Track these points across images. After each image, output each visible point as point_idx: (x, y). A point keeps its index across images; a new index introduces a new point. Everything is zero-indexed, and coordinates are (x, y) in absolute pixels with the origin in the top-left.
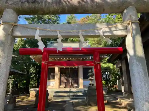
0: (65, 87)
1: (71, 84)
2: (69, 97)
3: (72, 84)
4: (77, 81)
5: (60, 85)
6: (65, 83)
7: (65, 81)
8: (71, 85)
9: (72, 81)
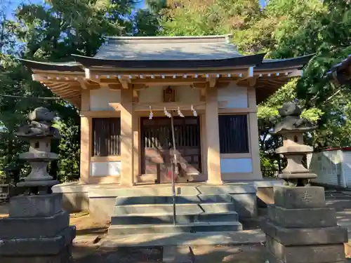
0: (157, 182)
1: (177, 168)
2: (176, 223)
3: (180, 169)
4: (196, 159)
5: (142, 171)
6: (158, 165)
7: (160, 160)
8: (177, 172)
9: (181, 158)
